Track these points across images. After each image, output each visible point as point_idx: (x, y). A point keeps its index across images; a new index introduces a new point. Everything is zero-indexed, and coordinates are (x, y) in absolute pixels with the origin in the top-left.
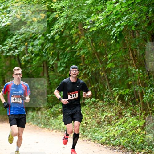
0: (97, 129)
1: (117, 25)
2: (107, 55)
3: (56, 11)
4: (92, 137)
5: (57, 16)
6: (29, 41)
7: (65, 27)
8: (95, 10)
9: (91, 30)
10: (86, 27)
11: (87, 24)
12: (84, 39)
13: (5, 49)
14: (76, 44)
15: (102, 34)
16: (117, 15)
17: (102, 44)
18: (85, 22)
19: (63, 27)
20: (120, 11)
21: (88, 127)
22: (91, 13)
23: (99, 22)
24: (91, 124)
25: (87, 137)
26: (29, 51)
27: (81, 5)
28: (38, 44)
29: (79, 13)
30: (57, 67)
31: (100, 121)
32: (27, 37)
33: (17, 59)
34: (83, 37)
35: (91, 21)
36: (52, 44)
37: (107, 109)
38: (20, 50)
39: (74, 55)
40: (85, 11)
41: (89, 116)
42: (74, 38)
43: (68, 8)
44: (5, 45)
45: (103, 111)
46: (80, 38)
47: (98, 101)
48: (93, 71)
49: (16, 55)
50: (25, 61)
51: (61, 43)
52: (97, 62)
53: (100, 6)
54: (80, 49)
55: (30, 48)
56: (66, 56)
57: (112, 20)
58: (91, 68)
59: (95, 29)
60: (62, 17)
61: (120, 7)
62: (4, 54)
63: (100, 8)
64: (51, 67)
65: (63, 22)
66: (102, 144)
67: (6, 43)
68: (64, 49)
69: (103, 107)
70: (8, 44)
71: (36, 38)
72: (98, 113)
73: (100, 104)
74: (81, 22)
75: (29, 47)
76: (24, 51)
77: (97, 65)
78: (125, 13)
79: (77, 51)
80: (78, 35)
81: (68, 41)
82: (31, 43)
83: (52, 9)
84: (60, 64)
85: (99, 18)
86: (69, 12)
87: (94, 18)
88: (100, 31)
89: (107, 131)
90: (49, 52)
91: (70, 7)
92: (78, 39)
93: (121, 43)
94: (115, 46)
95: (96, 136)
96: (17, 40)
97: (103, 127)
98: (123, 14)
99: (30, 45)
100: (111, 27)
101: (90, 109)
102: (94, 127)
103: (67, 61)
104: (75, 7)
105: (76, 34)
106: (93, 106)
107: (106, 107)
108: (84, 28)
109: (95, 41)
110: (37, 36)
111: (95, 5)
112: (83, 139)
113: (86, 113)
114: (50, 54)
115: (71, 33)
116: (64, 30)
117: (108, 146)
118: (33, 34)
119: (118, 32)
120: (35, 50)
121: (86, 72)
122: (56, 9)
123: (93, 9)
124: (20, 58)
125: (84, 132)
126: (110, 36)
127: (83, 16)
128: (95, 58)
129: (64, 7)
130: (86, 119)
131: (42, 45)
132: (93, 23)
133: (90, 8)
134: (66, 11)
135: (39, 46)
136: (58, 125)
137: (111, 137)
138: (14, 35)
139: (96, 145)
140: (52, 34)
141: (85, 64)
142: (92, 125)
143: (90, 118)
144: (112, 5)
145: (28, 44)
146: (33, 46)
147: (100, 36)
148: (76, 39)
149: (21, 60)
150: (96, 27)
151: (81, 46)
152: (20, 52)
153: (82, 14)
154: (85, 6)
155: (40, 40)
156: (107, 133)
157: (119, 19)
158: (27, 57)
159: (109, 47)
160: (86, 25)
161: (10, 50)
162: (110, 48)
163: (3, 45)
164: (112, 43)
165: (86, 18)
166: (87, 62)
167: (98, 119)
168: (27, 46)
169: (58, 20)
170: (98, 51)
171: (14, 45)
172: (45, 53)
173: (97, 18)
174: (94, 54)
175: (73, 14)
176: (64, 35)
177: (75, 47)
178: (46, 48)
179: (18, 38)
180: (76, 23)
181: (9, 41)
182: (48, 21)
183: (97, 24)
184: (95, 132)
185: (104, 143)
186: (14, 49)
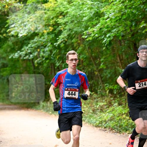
0: (92, 115)
1: (107, 36)
2: (100, 59)
3: (61, 25)
4: (89, 121)
5: (62, 29)
6: (41, 47)
7: (68, 38)
8: (91, 24)
9: (87, 40)
10: (83, 37)
12: (82, 46)
13: (23, 54)
15: (97, 43)
16: (108, 28)
17: (96, 51)
18: (84, 34)
19: (67, 38)
20: (110, 25)
21: (85, 113)
22: (88, 27)
23: (94, 33)
24: (88, 111)
26: (41, 56)
27: (81, 20)
28: (48, 50)
29: (78, 26)
30: (62, 68)
31: (95, 110)
32: (39, 45)
33: (31, 62)
34: (81, 45)
35: (88, 32)
36: (58, 51)
37: (100, 100)
38: (33, 55)
40: (83, 25)
41: (86, 105)
42: (75, 46)
43: (71, 23)
44: (23, 51)
45: (97, 101)
46: (79, 46)
47: (93, 94)
48: (89, 71)
49: (31, 59)
50: (37, 63)
52: (93, 64)
53: (95, 21)
54: (80, 54)
55: (42, 54)
57: (103, 32)
58: (88, 69)
59: (91, 39)
60: (66, 29)
61: (110, 22)
62: (22, 58)
63: (94, 23)
64: (57, 68)
65: (67, 33)
66: (96, 127)
67: (23, 49)
69: (97, 99)
70: (24, 51)
71: (46, 46)
72: (93, 103)
73: (94, 97)
74: (81, 33)
75: (41, 52)
76: (37, 56)
77: (93, 66)
78: (114, 27)
81: (70, 48)
82: (42, 50)
83: (58, 23)
84: (65, 66)
85: (94, 30)
86: (71, 26)
87: (90, 30)
88: (95, 40)
89: (100, 117)
91: (72, 22)
93: (111, 50)
94: (106, 51)
95: (92, 120)
97: (97, 114)
98: (112, 27)
100: (103, 37)
102: (90, 114)
104: (76, 22)
105: (77, 43)
107: (99, 99)
109: (91, 48)
110: (46, 44)
111: (91, 20)
113: (84, 103)
114: (56, 58)
115: (73, 42)
116: (67, 40)
117: (101, 128)
118: (44, 42)
119: (108, 41)
120: (45, 55)
122: (61, 23)
124: (34, 61)
126: (103, 44)
127: (81, 29)
128: (91, 61)
129: (67, 22)
131: (51, 51)
132: (89, 35)
133: (87, 23)
134: (69, 25)
135: (48, 52)
137: (103, 122)
138: (29, 43)
139: (91, 127)
140: (58, 43)
141: (83, 66)
142: (89, 112)
143: (87, 107)
144: (105, 20)
145: (40, 50)
146: (44, 52)
147: (95, 44)
150: (91, 37)
151: (81, 52)
152: (34, 57)
153: (81, 28)
154: (84, 21)
155: (49, 48)
156: (100, 118)
157: (109, 31)
158: (40, 60)
159: (102, 52)
160: (84, 35)
161: (26, 55)
162: (103, 54)
163: (21, 51)
164: (104, 50)
165: (84, 30)
166: (85, 64)
167: (93, 108)
168: (39, 52)
169: (62, 32)
170: (93, 55)
171: (29, 51)
172: (53, 57)
173: (92, 30)
174: (90, 58)
175: (74, 27)
176: (67, 43)
178: (53, 53)
179: (33, 46)
180: (76, 34)
181: (25, 48)
182: (55, 33)
183: (92, 35)
184: (91, 117)
185: (98, 126)
186: (29, 54)
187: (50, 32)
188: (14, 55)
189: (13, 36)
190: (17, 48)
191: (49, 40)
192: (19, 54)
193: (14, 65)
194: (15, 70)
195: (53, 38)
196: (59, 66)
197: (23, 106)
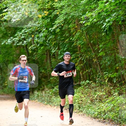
0: (91, 105)
1: (107, 20)
2: (99, 45)
3: (57, 9)
4: (87, 112)
5: (58, 13)
6: (35, 33)
7: (64, 22)
9: (85, 25)
10: (81, 22)
11: (82, 19)
12: (80, 32)
13: (16, 40)
14: (73, 36)
15: (95, 28)
16: (107, 12)
17: (95, 36)
18: (81, 18)
19: (63, 22)
20: (109, 9)
21: (83, 104)
22: (86, 11)
23: (92, 18)
24: (86, 101)
25: (82, 112)
26: (35, 42)
27: (78, 4)
28: (43, 36)
29: (76, 11)
30: (58, 55)
31: (93, 99)
32: (33, 30)
33: (25, 48)
34: (79, 30)
35: (86, 17)
36: (54, 36)
37: (98, 89)
38: (28, 41)
39: (72, 45)
40: (81, 9)
41: (84, 95)
42: (72, 31)
43: (67, 7)
44: (16, 37)
45: (96, 91)
46: (76, 31)
47: (91, 83)
48: (87, 58)
49: (25, 45)
50: (32, 50)
51: (61, 35)
52: (91, 51)
53: (93, 5)
54: (77, 40)
55: (36, 39)
56: (65, 46)
57: (103, 17)
58: (86, 56)
59: (89, 24)
60: (62, 14)
61: (110, 5)
62: (15, 45)
63: (93, 7)
64: (52, 55)
65: (63, 18)
66: (94, 118)
67: (16, 35)
68: (64, 40)
69: (96, 88)
70: (18, 36)
71: (41, 31)
72: (91, 92)
73: (93, 86)
74: (78, 18)
76: (31, 41)
77: (90, 53)
79: (74, 42)
80: (75, 29)
81: (67, 34)
83: (54, 8)
84: (61, 52)
85: (92, 14)
86: (67, 10)
87: (88, 14)
88: (93, 25)
89: (99, 108)
90: (51, 43)
91: (69, 6)
92: (75, 32)
93: (110, 35)
94: (105, 37)
95: (90, 111)
96: (26, 33)
97: (95, 104)
98: (112, 11)
99: (36, 37)
100: (102, 22)
101: (85, 89)
103: (66, 50)
104: (73, 6)
105: (74, 28)
106: (87, 87)
107: (98, 88)
108: (80, 22)
109: (89, 34)
110: (41, 29)
111: (89, 4)
112: (79, 114)
113: (82, 92)
114: (52, 44)
115: (70, 27)
116: (64, 25)
117: (99, 119)
118: (38, 27)
119: (107, 26)
120: (40, 41)
121: (82, 59)
122: (57, 7)
123: (88, 8)
124: (28, 47)
125: (80, 108)
126: (102, 30)
127: (79, 14)
128: (89, 47)
129: (63, 6)
130: (81, 97)
131: (46, 37)
132: (87, 19)
133: (85, 7)
134: (66, 9)
135: (43, 38)
136: (58, 102)
137: (102, 112)
138: (23, 29)
139: (89, 119)
140: (54, 28)
141: (80, 53)
142: (87, 103)
144: (103, 4)
145: (34, 36)
146: (38, 37)
147: (93, 29)
148: (74, 32)
149: (28, 49)
150: (90, 22)
151: (78, 38)
152: (28, 43)
153: (78, 12)
154: (81, 5)
155: (44, 33)
156: (99, 109)
157: (109, 16)
158: (34, 46)
161: (20, 41)
162: (101, 40)
163: (14, 37)
165: (81, 15)
166: (82, 51)
167: (91, 97)
168: (33, 38)
169: (58, 17)
170: (92, 42)
171: (23, 37)
172: (48, 43)
173: (91, 15)
174: (88, 44)
175: (71, 12)
176: (64, 29)
177: (73, 38)
178: (49, 39)
179: (26, 31)
180: (73, 19)
181: (19, 33)
182: (50, 17)
183: (91, 20)
184: (89, 108)
185: (96, 117)
186: (23, 40)
187: (45, 16)
188: (7, 41)
189: (5, 21)
190: (9, 34)
191: (44, 26)
192: (12, 40)
193: (7, 52)
194: (8, 57)
195: (48, 22)
196: (54, 53)
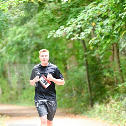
188: (55, 33)
197: (67, 110)
